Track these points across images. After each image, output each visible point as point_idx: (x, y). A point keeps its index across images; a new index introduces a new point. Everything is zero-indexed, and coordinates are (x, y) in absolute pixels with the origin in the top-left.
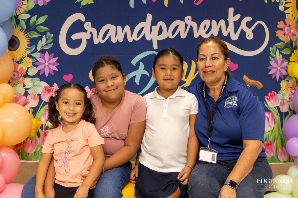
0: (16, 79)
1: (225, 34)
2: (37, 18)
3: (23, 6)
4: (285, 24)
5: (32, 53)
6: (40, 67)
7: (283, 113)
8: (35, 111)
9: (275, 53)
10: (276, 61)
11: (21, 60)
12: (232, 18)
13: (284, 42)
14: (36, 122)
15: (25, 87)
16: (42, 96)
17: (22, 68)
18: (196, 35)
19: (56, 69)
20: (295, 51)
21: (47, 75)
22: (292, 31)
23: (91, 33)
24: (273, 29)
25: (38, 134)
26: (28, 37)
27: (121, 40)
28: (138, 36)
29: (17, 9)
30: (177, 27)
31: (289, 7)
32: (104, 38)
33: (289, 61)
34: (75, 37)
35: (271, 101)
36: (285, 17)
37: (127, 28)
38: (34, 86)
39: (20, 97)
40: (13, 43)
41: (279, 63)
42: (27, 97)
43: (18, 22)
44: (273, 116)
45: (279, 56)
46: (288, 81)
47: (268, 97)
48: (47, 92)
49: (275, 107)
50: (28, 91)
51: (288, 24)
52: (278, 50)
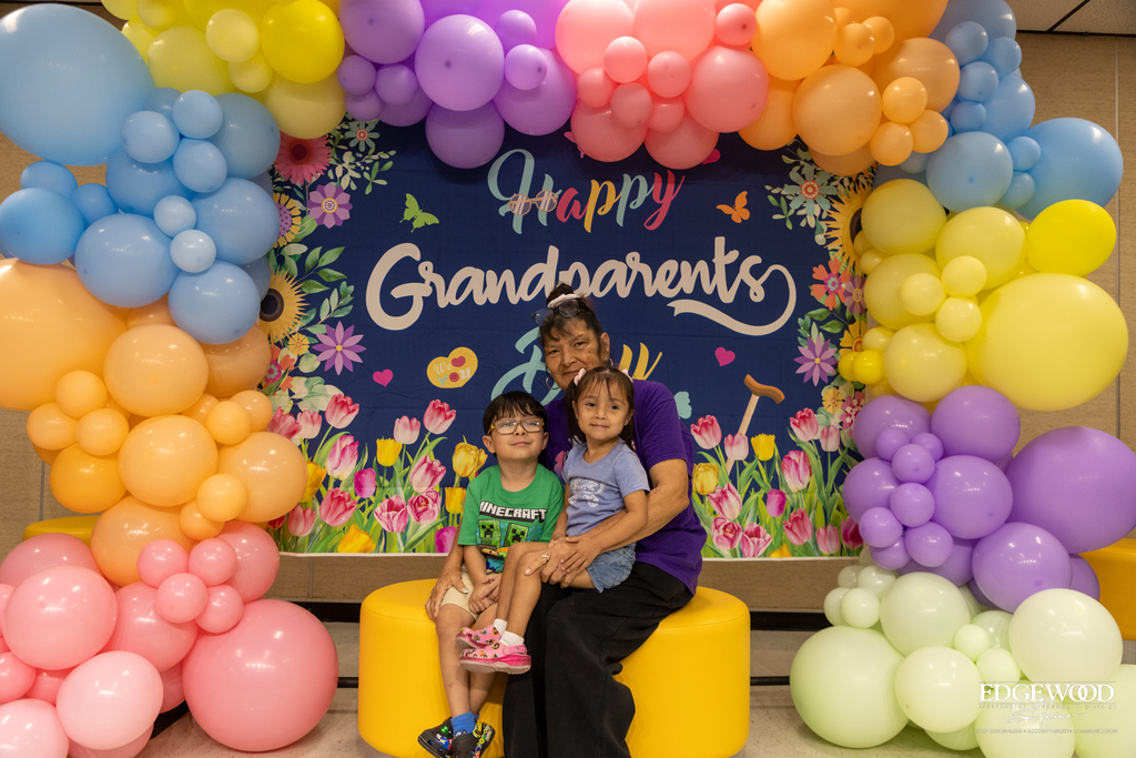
0: (274, 380)
1: (708, 290)
2: (321, 254)
3: (293, 229)
4: (829, 271)
5: (310, 325)
6: (325, 355)
7: (827, 453)
8: (312, 447)
9: (810, 330)
10: (812, 347)
11: (287, 339)
12: (722, 258)
13: (827, 308)
14: (315, 472)
15: (294, 397)
16: (328, 416)
17: (288, 356)
18: (649, 292)
19: (359, 360)
20: (850, 326)
21: (339, 370)
22: (843, 286)
23: (432, 284)
24: (804, 282)
25: (319, 496)
26: (302, 292)
27: (494, 300)
28: (529, 293)
29: (281, 234)
30: (610, 274)
31: (836, 238)
32: (458, 295)
33: (839, 348)
34: (399, 292)
35: (803, 428)
36: (829, 258)
37: (508, 275)
38: (312, 394)
39: (283, 417)
40: (270, 306)
41: (818, 351)
42: (296, 418)
43: (281, 260)
44: (806, 459)
45: (817, 337)
46: (838, 388)
47: (797, 421)
48: (338, 406)
49: (810, 442)
50: (300, 405)
51: (834, 272)
52: (814, 324)
